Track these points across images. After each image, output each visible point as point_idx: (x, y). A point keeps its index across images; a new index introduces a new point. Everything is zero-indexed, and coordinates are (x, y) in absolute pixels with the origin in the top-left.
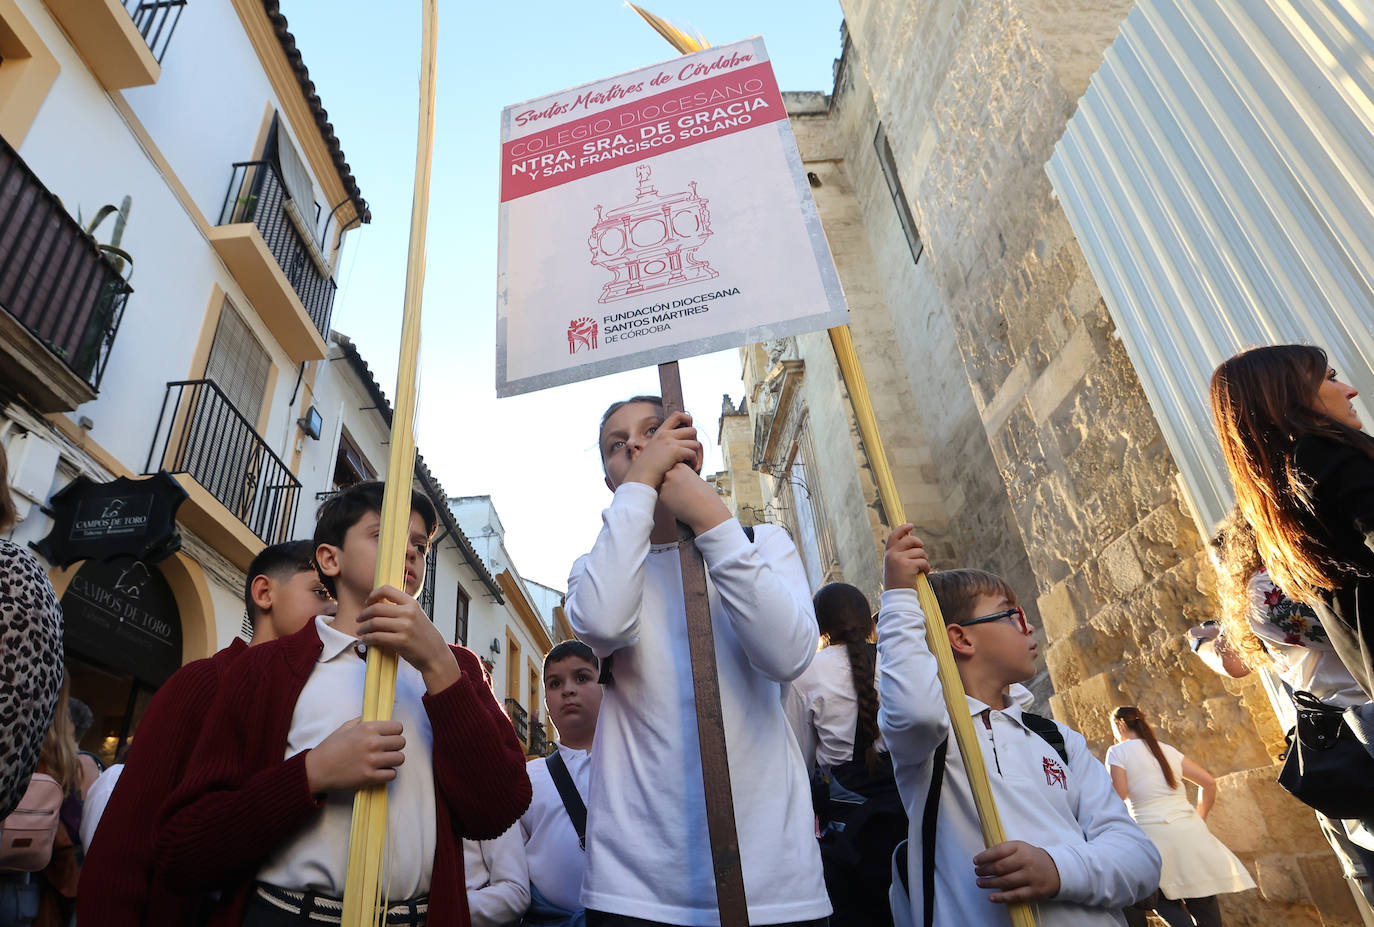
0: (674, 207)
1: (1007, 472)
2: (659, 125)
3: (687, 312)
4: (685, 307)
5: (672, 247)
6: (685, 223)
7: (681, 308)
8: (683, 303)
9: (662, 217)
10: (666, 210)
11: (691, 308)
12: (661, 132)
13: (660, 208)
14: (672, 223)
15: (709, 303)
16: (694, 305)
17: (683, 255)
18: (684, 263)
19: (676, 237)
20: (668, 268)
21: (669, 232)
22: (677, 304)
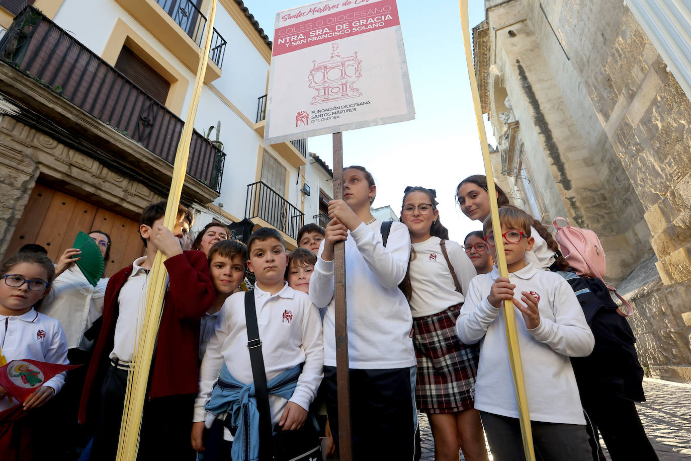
0: (346, 63)
1: (621, 154)
2: (344, 25)
3: (347, 111)
4: (347, 109)
5: (344, 81)
6: (350, 71)
7: (345, 109)
8: (345, 107)
9: (341, 68)
10: (343, 64)
11: (349, 109)
12: (344, 28)
13: (340, 63)
14: (345, 70)
15: (357, 107)
16: (350, 108)
17: (348, 85)
18: (348, 89)
19: (346, 76)
20: (341, 91)
21: (343, 74)
22: (343, 107)
